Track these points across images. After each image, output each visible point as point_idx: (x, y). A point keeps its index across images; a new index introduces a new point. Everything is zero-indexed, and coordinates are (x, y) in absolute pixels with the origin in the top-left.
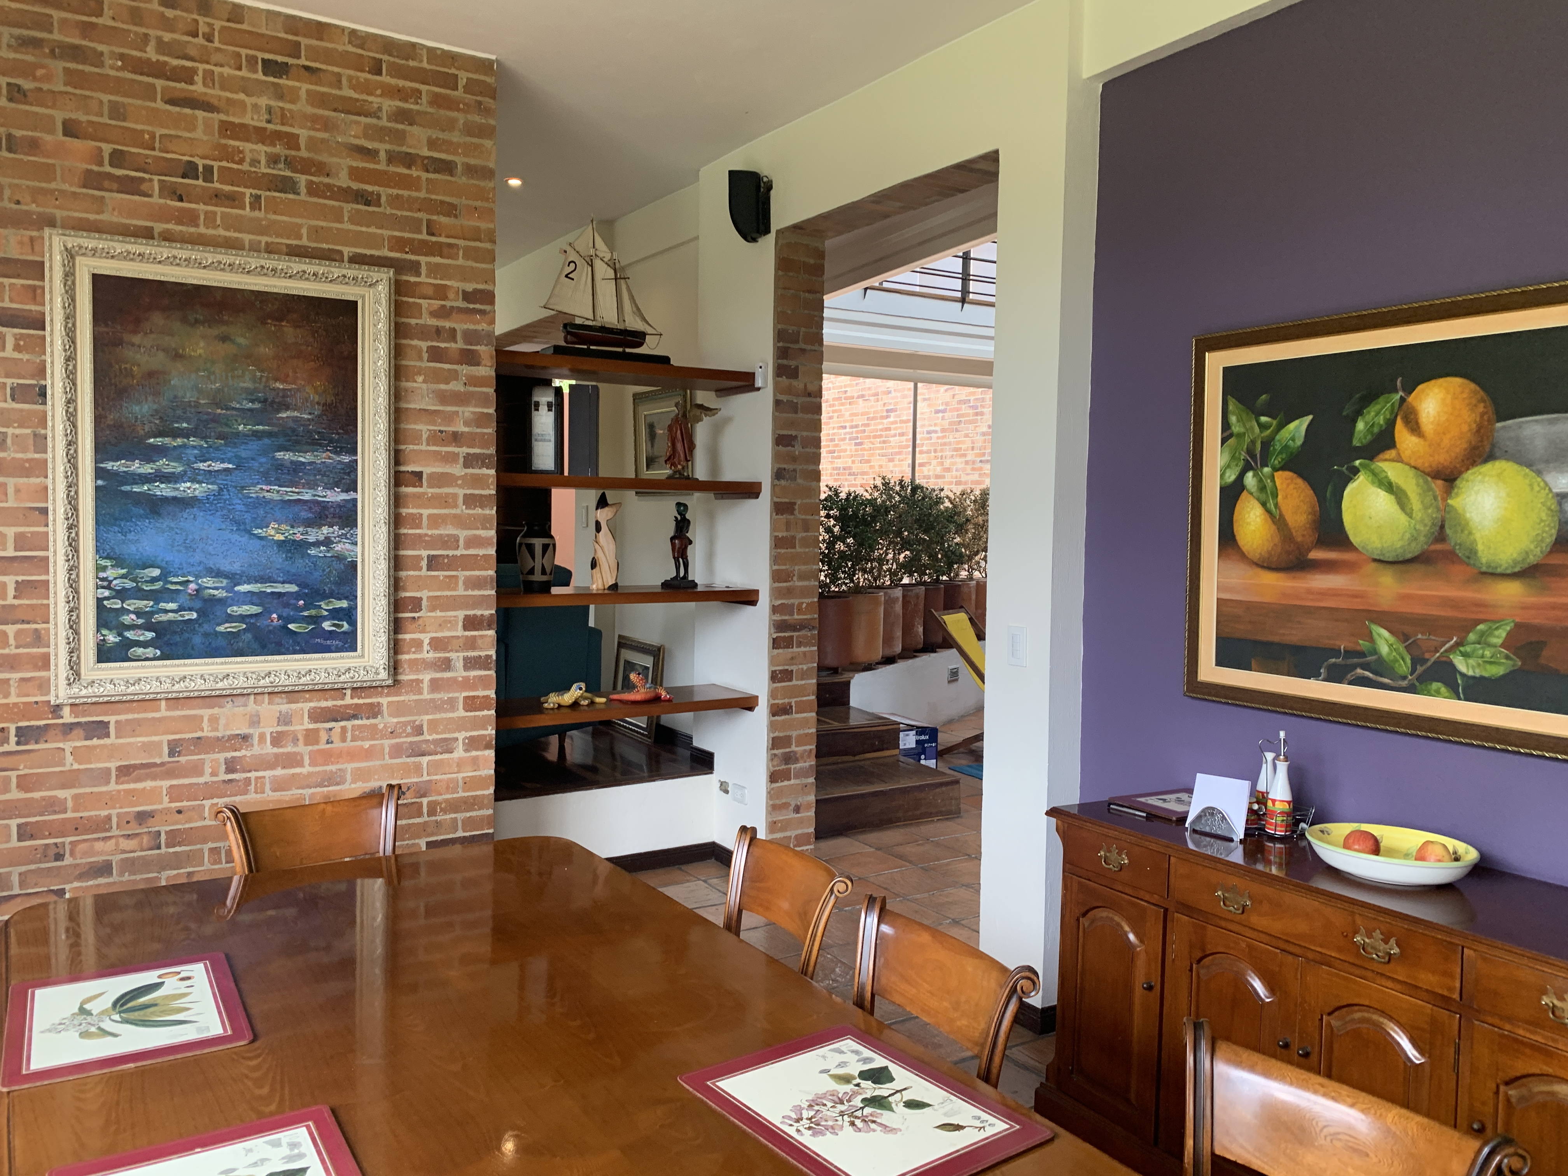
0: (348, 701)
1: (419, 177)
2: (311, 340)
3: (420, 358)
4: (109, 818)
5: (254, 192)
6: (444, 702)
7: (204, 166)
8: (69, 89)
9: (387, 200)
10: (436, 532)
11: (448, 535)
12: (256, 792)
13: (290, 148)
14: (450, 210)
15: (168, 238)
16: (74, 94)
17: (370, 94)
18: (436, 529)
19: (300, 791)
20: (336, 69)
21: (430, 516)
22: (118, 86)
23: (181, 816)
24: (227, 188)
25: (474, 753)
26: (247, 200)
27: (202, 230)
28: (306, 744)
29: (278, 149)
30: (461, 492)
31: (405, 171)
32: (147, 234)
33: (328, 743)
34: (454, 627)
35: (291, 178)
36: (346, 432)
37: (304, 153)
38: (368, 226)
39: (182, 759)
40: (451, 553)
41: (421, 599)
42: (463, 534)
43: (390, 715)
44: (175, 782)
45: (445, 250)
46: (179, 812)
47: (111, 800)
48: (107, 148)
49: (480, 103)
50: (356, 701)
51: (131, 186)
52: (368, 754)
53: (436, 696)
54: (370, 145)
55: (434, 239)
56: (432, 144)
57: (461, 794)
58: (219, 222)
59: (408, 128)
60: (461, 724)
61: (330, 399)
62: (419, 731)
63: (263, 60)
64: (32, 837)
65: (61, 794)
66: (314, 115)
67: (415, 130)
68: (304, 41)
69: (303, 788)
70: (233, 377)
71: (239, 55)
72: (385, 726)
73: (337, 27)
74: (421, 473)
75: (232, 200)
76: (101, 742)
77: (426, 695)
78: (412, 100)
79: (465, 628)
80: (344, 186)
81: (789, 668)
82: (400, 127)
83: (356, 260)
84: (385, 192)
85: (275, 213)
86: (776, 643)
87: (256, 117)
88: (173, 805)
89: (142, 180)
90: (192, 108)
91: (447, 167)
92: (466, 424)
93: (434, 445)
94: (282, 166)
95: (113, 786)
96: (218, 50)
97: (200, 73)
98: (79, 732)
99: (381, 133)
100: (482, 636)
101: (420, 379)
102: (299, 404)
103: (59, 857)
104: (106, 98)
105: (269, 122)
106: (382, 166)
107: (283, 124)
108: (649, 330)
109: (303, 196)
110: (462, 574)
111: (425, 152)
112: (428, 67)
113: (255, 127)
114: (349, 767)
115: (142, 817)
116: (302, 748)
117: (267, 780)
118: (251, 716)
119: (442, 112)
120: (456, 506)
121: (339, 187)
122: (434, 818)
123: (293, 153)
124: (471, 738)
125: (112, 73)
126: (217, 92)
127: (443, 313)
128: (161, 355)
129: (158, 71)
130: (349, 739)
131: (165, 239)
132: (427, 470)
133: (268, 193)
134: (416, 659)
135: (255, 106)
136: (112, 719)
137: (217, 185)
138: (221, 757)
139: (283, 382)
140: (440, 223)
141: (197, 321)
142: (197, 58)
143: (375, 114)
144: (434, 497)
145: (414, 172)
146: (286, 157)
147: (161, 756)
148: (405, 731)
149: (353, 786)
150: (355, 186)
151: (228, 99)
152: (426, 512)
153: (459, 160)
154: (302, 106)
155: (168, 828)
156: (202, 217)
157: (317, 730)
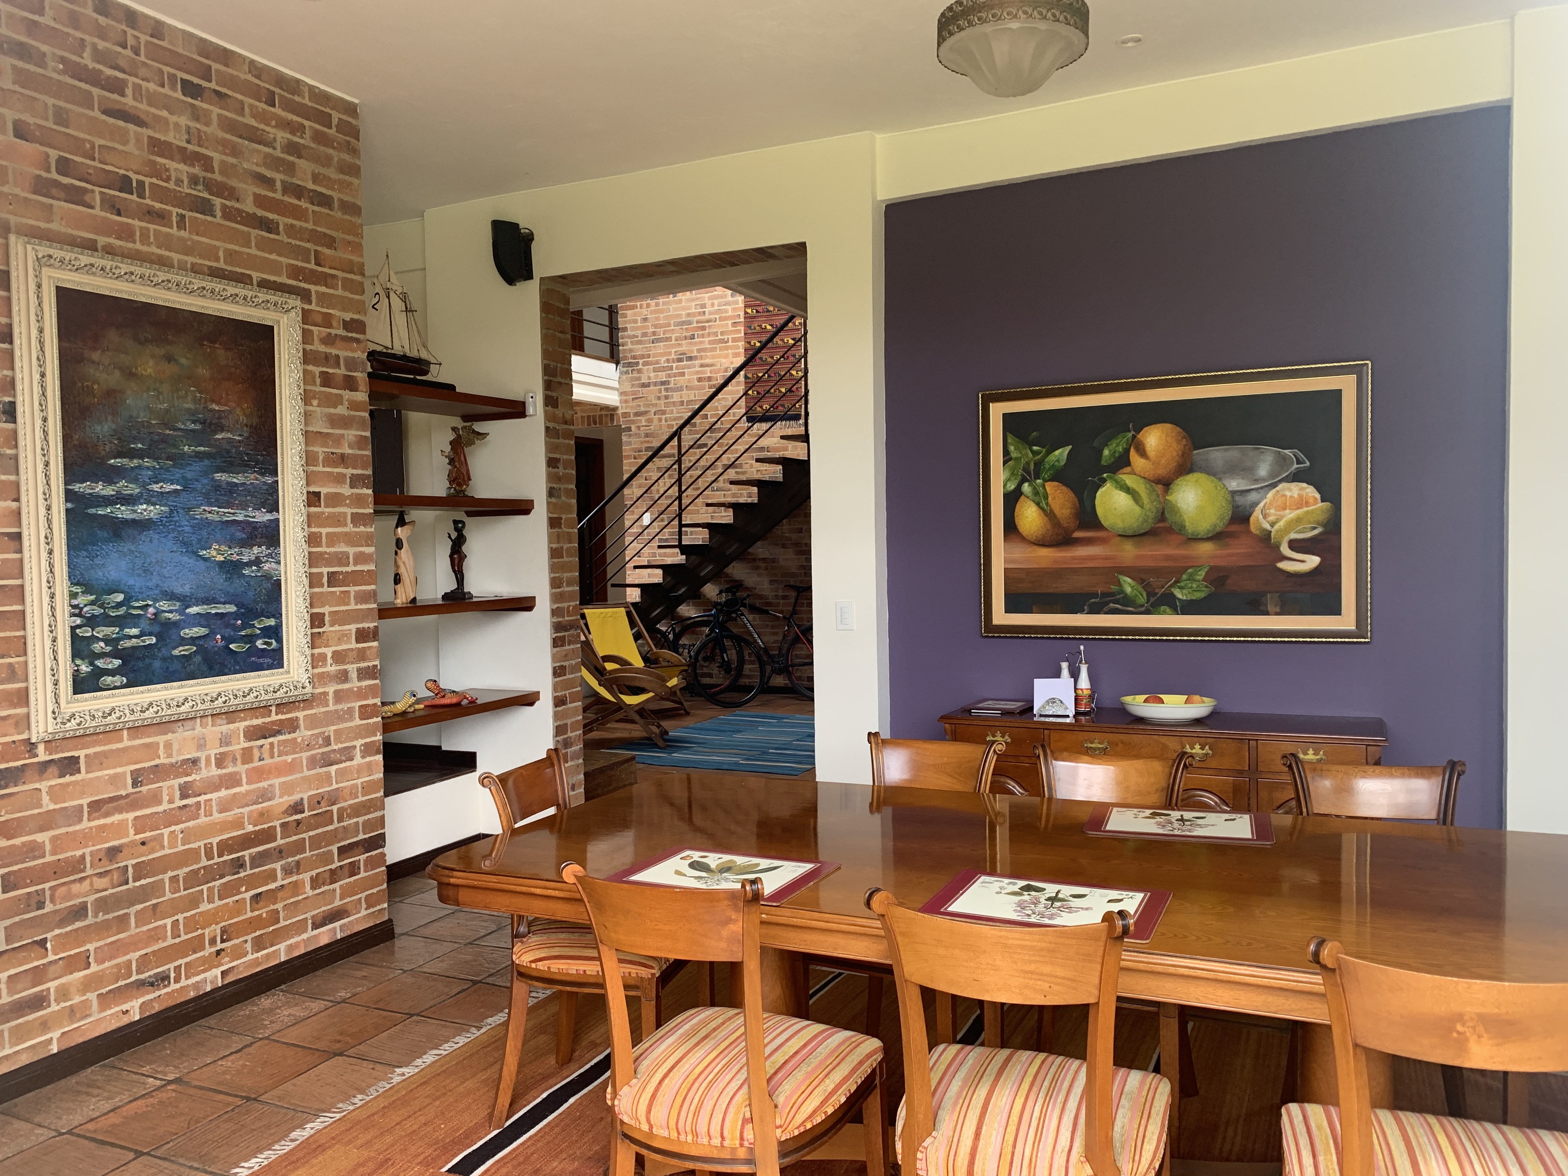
0: (274, 717)
1: (307, 209)
2: (239, 363)
3: (314, 384)
4: (83, 857)
5: (180, 211)
6: (345, 712)
7: (138, 181)
8: (17, 88)
9: (284, 229)
10: (332, 550)
11: (341, 552)
12: (206, 816)
13: (206, 171)
14: (331, 242)
15: (110, 251)
16: (22, 94)
17: (268, 125)
18: (333, 547)
19: (241, 810)
20: (240, 97)
21: (328, 534)
22: (59, 90)
23: (145, 847)
24: (158, 205)
25: (368, 759)
26: (174, 219)
27: (138, 246)
28: (243, 763)
29: (197, 170)
30: (349, 511)
31: (296, 202)
32: (91, 246)
33: (260, 760)
34: (348, 642)
35: (209, 200)
36: (269, 455)
37: (217, 177)
38: (271, 253)
39: (144, 789)
40: (344, 569)
41: (324, 614)
42: (352, 551)
43: (306, 729)
44: (138, 813)
45: (329, 280)
46: (143, 843)
47: (84, 838)
48: (54, 154)
49: (348, 142)
50: (280, 717)
51: (76, 196)
52: (291, 768)
53: (340, 707)
54: (269, 174)
55: (320, 269)
56: (316, 178)
57: (361, 799)
58: (152, 240)
59: (296, 160)
60: (360, 732)
61: (255, 421)
62: (327, 741)
63: (182, 79)
64: (15, 887)
65: (40, 837)
66: (225, 139)
67: (302, 163)
68: (215, 66)
69: (242, 807)
70: (178, 398)
71: (161, 72)
72: (302, 740)
73: (240, 55)
74: (320, 493)
75: (161, 217)
76: (73, 778)
77: (332, 707)
78: (299, 134)
79: (358, 641)
80: (251, 212)
81: (564, 664)
82: (291, 158)
83: (264, 284)
84: (283, 221)
85: (197, 234)
86: (557, 643)
87: (177, 137)
88: (138, 837)
89: (85, 191)
90: (126, 121)
91: (324, 201)
92: (350, 446)
93: (328, 466)
94: (200, 187)
95: (85, 824)
96: (144, 63)
97: (130, 85)
98: (53, 770)
99: (276, 163)
100: (370, 648)
101: (315, 402)
102: (232, 426)
103: (41, 905)
104: (50, 101)
105: (188, 142)
106: (278, 196)
107: (200, 146)
108: (433, 360)
109: (219, 220)
110: (353, 589)
111: (310, 186)
112: (310, 104)
113: (177, 146)
114: (277, 781)
115: (113, 853)
116: (241, 769)
117: (214, 803)
118: (199, 739)
119: (322, 148)
120: (345, 525)
121: (247, 213)
122: (342, 824)
123: (209, 175)
124: (366, 745)
125: (55, 76)
126: (143, 106)
127: (329, 340)
128: (117, 373)
129: (94, 79)
130: (276, 754)
131: (108, 253)
132: (324, 491)
133: (191, 213)
134: (323, 673)
135: (177, 125)
136: (81, 753)
137: (148, 201)
138: (176, 782)
139: (218, 404)
140: (324, 254)
141: (147, 340)
142: (127, 70)
143: (270, 144)
144: (332, 516)
145: (304, 204)
146: (204, 178)
147: (126, 788)
148: (317, 742)
149: (281, 800)
150: (260, 213)
151: (155, 116)
152: (324, 531)
153: (335, 195)
154: (213, 130)
155: (134, 862)
156: (138, 234)
157: (251, 748)
